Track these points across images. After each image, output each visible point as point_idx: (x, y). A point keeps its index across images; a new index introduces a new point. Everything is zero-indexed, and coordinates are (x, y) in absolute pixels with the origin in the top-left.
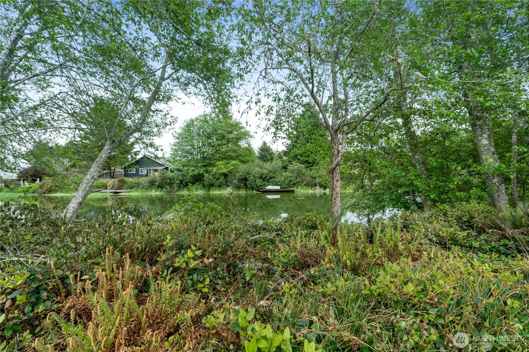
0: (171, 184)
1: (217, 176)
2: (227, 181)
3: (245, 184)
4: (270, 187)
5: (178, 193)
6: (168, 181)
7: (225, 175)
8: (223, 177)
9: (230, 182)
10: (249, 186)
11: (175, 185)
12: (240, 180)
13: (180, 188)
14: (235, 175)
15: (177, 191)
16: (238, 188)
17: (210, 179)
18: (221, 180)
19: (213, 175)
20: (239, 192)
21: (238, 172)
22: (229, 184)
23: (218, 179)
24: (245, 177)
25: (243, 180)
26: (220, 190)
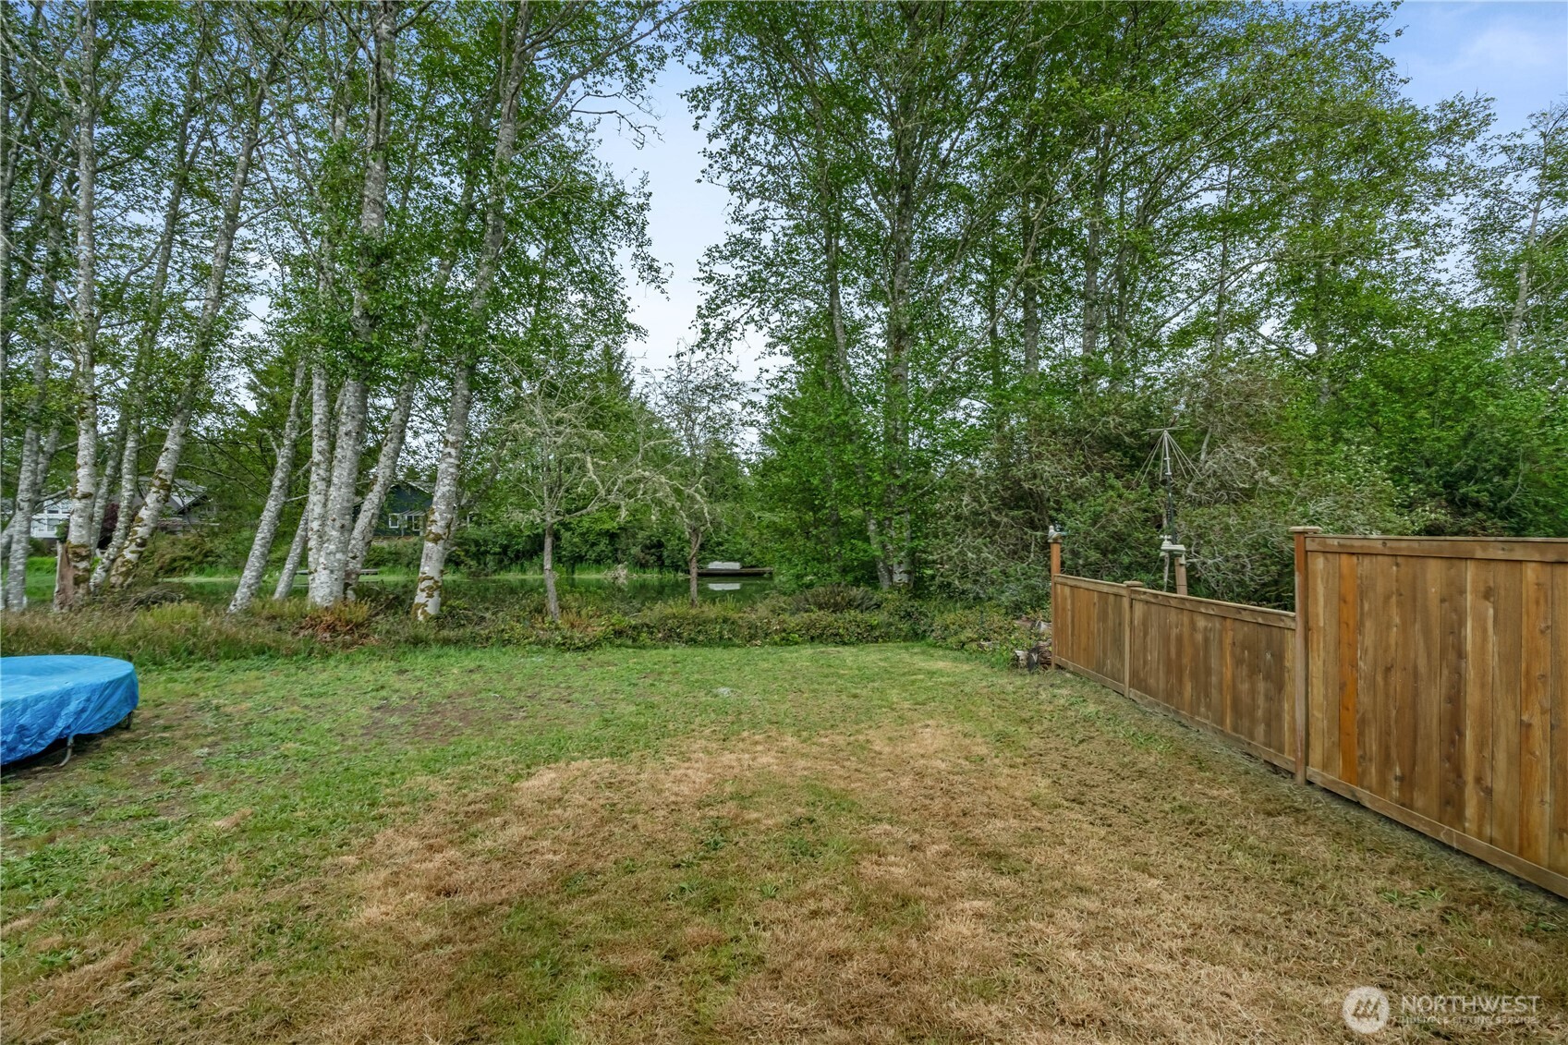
0: (479, 556)
1: (592, 538)
2: (616, 550)
3: (660, 558)
4: (716, 565)
5: (496, 577)
6: (473, 549)
7: (612, 536)
8: (605, 541)
9: (624, 552)
10: (667, 562)
11: (489, 558)
12: (646, 548)
13: (502, 566)
14: (634, 536)
15: (495, 571)
16: (643, 566)
17: (575, 545)
18: (602, 546)
19: (582, 535)
20: (645, 576)
21: (642, 529)
22: (620, 555)
23: (593, 545)
24: (659, 541)
25: (653, 546)
26: (598, 571)
